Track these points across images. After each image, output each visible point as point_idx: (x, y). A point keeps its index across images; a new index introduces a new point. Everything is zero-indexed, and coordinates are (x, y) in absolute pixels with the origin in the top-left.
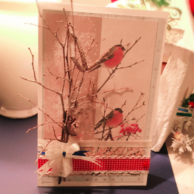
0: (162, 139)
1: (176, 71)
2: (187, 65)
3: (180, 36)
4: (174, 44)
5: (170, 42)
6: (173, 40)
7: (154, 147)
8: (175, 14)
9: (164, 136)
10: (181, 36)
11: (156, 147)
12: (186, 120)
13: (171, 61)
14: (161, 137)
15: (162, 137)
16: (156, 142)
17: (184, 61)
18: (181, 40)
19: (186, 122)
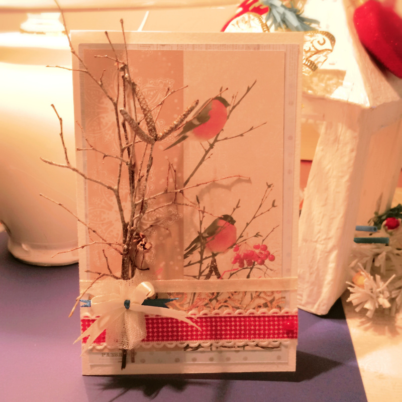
0: (330, 285)
1: (338, 146)
2: (356, 134)
3: (338, 82)
4: (327, 96)
5: (320, 93)
6: (325, 90)
7: (316, 306)
8: (322, 42)
9: (332, 280)
10: (340, 81)
11: (319, 306)
12: (377, 251)
13: (327, 129)
14: (326, 282)
15: (329, 284)
16: (319, 293)
17: (350, 126)
18: (340, 88)
19: (378, 255)
